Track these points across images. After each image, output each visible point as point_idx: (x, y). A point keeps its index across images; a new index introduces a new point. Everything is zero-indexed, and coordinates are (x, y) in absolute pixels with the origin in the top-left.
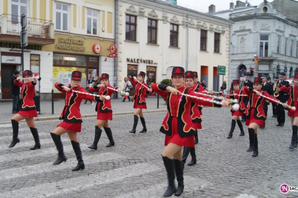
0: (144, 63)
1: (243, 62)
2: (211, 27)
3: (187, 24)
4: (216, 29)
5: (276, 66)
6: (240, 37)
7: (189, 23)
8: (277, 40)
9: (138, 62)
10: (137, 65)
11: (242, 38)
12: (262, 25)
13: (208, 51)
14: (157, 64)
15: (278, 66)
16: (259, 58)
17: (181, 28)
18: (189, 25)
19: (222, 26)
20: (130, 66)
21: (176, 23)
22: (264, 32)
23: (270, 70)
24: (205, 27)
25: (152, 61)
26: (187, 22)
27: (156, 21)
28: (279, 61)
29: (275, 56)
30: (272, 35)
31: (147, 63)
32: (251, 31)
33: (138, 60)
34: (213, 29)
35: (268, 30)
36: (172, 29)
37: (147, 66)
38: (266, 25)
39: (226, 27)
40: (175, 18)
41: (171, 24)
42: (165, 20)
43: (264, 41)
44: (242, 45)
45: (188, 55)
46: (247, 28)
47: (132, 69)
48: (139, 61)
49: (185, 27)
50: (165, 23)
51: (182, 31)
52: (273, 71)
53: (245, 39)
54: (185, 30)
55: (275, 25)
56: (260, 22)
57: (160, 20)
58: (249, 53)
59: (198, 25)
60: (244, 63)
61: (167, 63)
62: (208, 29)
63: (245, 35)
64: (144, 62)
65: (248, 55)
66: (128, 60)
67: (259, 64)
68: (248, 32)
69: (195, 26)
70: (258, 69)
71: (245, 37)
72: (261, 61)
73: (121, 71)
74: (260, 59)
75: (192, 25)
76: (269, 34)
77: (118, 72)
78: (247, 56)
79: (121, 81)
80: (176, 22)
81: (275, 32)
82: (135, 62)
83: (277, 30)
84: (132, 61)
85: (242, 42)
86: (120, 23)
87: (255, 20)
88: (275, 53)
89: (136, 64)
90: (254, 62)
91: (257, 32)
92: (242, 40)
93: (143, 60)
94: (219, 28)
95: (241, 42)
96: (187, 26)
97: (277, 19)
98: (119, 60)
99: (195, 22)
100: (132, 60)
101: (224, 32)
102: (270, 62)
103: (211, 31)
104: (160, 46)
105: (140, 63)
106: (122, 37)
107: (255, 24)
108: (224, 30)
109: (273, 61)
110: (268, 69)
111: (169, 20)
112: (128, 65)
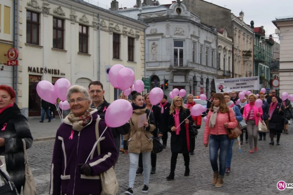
0: (49, 74)
1: (156, 72)
2: (125, 30)
3: (98, 25)
4: (129, 33)
5: (192, 77)
6: (151, 43)
7: (101, 25)
8: (193, 47)
9: (41, 73)
10: (40, 76)
11: (154, 44)
12: (176, 29)
13: (122, 59)
14: (65, 74)
15: (194, 77)
16: (174, 67)
17: (91, 30)
18: (100, 27)
19: (136, 29)
20: (32, 77)
21: (86, 24)
22: (178, 37)
23: (186, 82)
24: (117, 30)
25: (59, 71)
26: (99, 24)
27: (63, 20)
28: (195, 71)
29: (190, 65)
30: (187, 41)
31: (52, 73)
32: (163, 35)
33: (42, 69)
34: (126, 32)
35: (183, 35)
36: (81, 32)
37: (53, 77)
38: (180, 30)
39: (140, 30)
40: (84, 18)
41: (80, 24)
42: (73, 19)
43: (179, 48)
44: (153, 51)
45: (99, 63)
46: (159, 32)
47: (35, 81)
48: (43, 71)
49: (96, 29)
50: (74, 24)
51: (92, 34)
52: (190, 83)
53: (157, 45)
54: (96, 33)
55: (189, 30)
56: (174, 26)
57: (68, 19)
58: (162, 62)
59: (110, 27)
60: (157, 74)
61: (75, 74)
62: (121, 32)
63: (158, 40)
64: (50, 71)
65: (161, 63)
66: (30, 69)
67: (173, 75)
68: (160, 37)
69: (107, 29)
70: (173, 80)
71: (156, 42)
72: (176, 72)
73: (21, 84)
74: (175, 69)
75: (103, 27)
76: (184, 40)
77: (18, 85)
78: (159, 65)
79: (21, 96)
80: (86, 22)
81: (190, 38)
82: (38, 72)
83: (192, 36)
84: (34, 71)
85: (154, 48)
86: (20, 21)
87: (168, 23)
88: (191, 63)
89: (39, 74)
90: (168, 73)
91: (171, 37)
92: (154, 46)
93: (47, 70)
94: (133, 32)
95: (152, 48)
96: (98, 28)
97: (192, 23)
98: (19, 69)
99: (107, 23)
100: (34, 68)
101: (138, 37)
102: (186, 72)
103: (124, 34)
104: (67, 52)
105: (44, 73)
106: (23, 39)
107: (168, 28)
108: (138, 34)
109: (190, 72)
110: (184, 81)
111: (78, 20)
112: (30, 75)
